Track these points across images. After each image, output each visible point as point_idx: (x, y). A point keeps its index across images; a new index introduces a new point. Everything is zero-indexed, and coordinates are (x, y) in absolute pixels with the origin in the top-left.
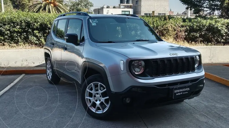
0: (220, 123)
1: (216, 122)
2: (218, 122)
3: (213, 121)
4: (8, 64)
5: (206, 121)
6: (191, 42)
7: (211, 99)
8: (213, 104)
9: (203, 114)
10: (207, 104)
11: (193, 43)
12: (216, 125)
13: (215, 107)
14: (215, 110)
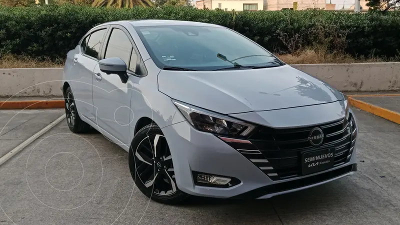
0: (393, 192)
1: (386, 189)
2: (390, 189)
3: (382, 188)
4: (50, 92)
5: (369, 188)
6: (358, 56)
7: (385, 152)
8: (386, 161)
9: (367, 176)
10: (375, 161)
11: (362, 57)
12: (386, 195)
13: (389, 165)
14: (389, 170)
